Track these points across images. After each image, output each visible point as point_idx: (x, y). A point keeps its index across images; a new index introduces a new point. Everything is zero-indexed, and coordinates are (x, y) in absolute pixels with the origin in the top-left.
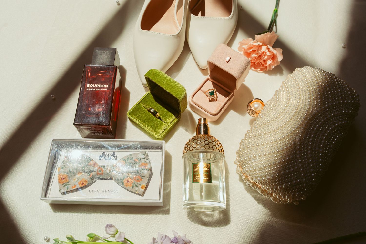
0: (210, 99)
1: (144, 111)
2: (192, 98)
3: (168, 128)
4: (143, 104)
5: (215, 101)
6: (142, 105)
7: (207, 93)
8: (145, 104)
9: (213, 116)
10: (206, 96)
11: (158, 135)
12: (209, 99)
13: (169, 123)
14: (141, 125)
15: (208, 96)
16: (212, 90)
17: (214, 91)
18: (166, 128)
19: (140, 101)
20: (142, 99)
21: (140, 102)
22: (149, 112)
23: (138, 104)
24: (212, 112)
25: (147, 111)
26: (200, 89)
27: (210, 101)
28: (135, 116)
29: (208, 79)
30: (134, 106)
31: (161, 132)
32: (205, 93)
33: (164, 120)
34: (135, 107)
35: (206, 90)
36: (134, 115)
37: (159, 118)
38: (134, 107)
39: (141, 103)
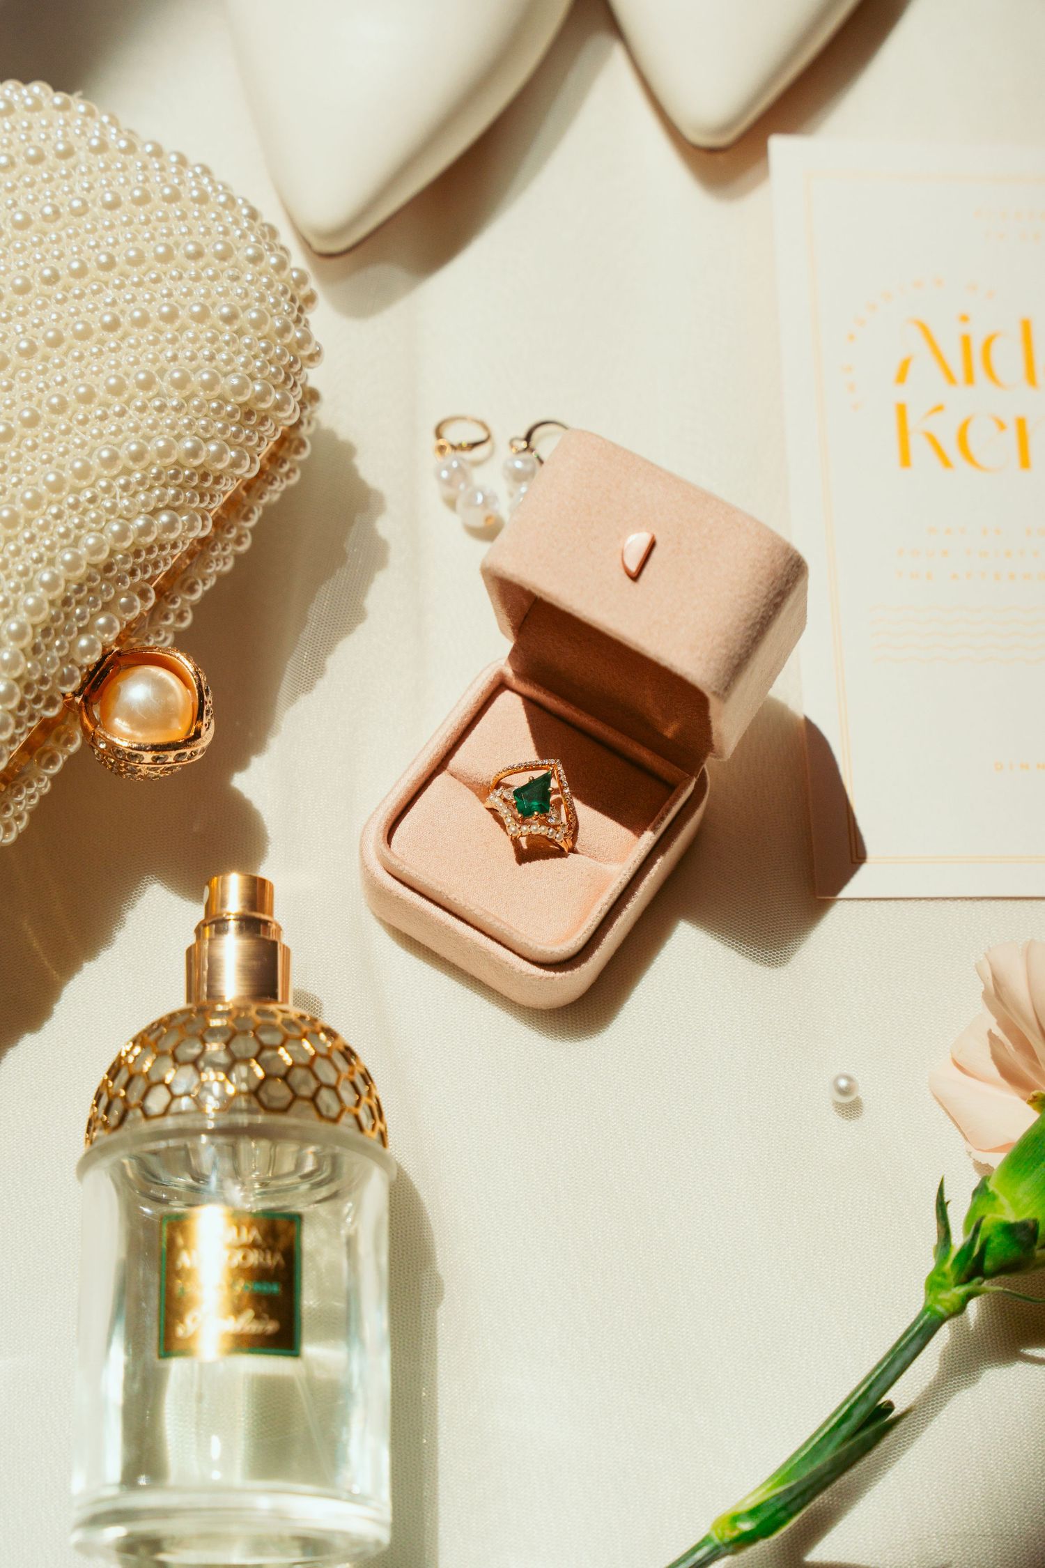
0: (523, 841)
2: (383, 846)
5: (560, 853)
7: (498, 793)
9: (552, 974)
10: (490, 816)
12: (515, 842)
15: (508, 821)
16: (537, 774)
17: (546, 779)
24: (540, 948)
26: (441, 765)
27: (523, 856)
29: (500, 686)
32: (482, 791)
35: (487, 771)
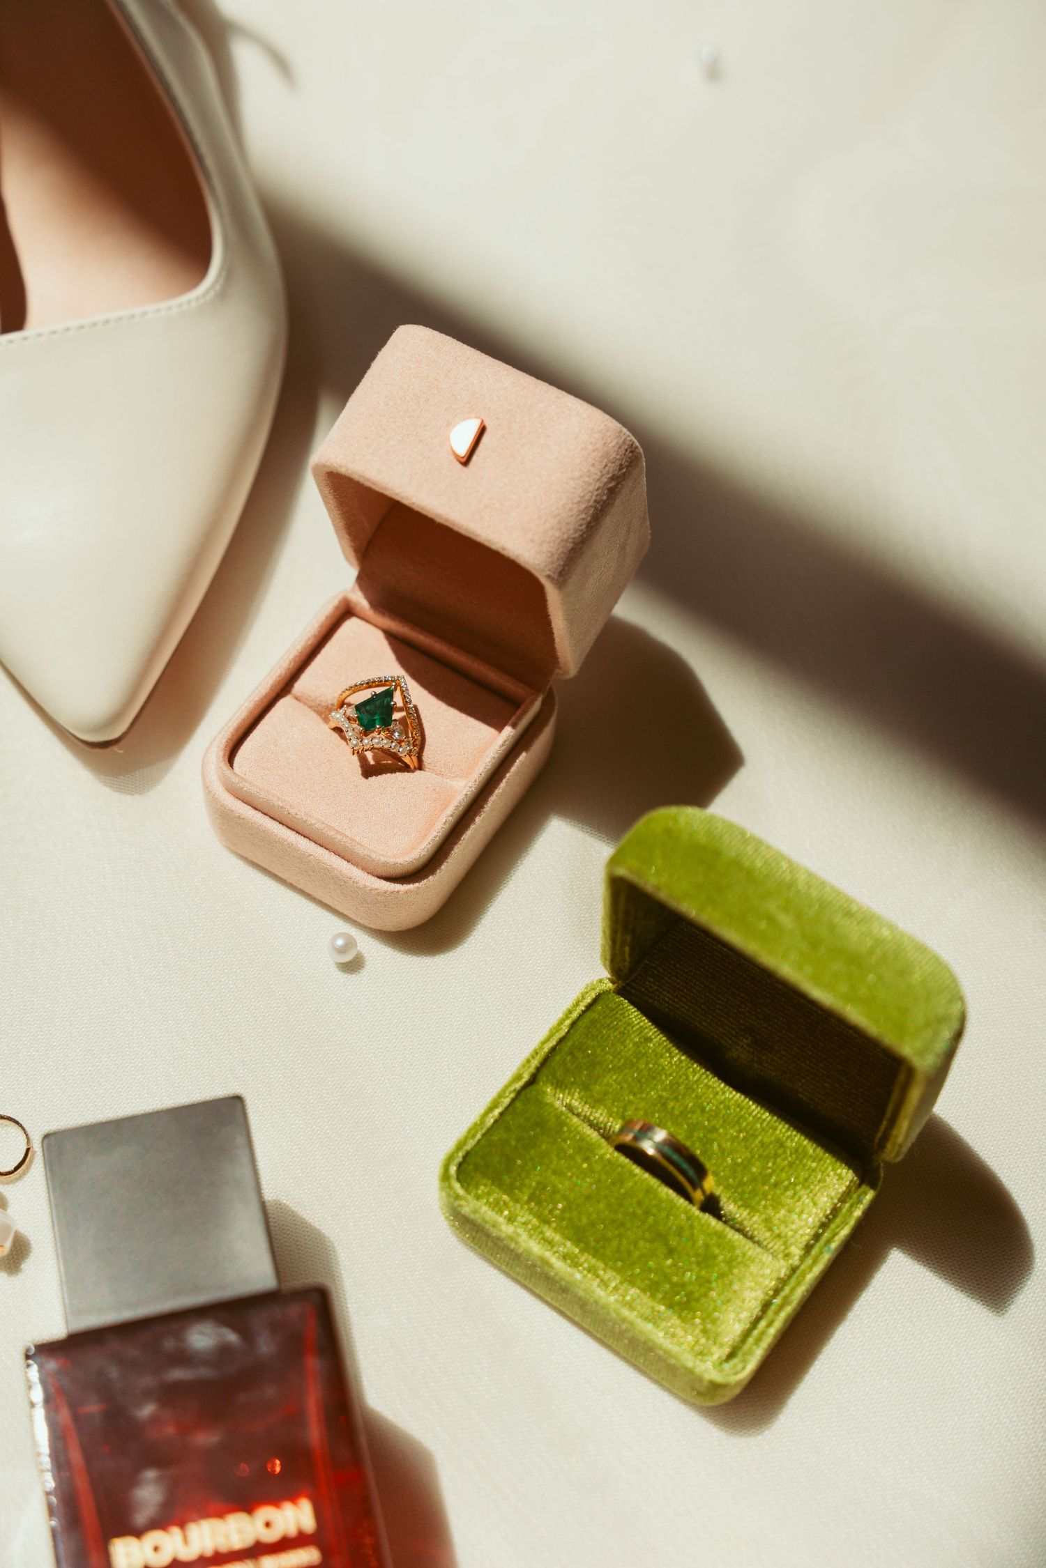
1: (586, 1150)
3: (793, 1290)
4: (560, 1085)
6: (557, 1099)
8: (586, 1087)
11: (719, 1353)
13: (796, 1251)
14: (559, 1266)
18: (777, 1292)
19: (535, 1063)
20: (553, 1050)
21: (538, 1069)
22: (624, 1160)
23: (518, 1085)
25: (608, 1152)
28: (509, 1190)
30: (490, 1109)
31: (738, 1329)
33: (753, 1222)
34: (497, 1112)
36: (497, 1181)
37: (711, 1206)
38: (490, 1121)
39: (542, 1078)
